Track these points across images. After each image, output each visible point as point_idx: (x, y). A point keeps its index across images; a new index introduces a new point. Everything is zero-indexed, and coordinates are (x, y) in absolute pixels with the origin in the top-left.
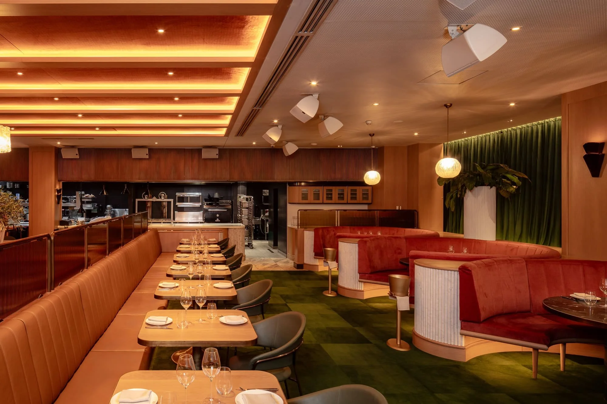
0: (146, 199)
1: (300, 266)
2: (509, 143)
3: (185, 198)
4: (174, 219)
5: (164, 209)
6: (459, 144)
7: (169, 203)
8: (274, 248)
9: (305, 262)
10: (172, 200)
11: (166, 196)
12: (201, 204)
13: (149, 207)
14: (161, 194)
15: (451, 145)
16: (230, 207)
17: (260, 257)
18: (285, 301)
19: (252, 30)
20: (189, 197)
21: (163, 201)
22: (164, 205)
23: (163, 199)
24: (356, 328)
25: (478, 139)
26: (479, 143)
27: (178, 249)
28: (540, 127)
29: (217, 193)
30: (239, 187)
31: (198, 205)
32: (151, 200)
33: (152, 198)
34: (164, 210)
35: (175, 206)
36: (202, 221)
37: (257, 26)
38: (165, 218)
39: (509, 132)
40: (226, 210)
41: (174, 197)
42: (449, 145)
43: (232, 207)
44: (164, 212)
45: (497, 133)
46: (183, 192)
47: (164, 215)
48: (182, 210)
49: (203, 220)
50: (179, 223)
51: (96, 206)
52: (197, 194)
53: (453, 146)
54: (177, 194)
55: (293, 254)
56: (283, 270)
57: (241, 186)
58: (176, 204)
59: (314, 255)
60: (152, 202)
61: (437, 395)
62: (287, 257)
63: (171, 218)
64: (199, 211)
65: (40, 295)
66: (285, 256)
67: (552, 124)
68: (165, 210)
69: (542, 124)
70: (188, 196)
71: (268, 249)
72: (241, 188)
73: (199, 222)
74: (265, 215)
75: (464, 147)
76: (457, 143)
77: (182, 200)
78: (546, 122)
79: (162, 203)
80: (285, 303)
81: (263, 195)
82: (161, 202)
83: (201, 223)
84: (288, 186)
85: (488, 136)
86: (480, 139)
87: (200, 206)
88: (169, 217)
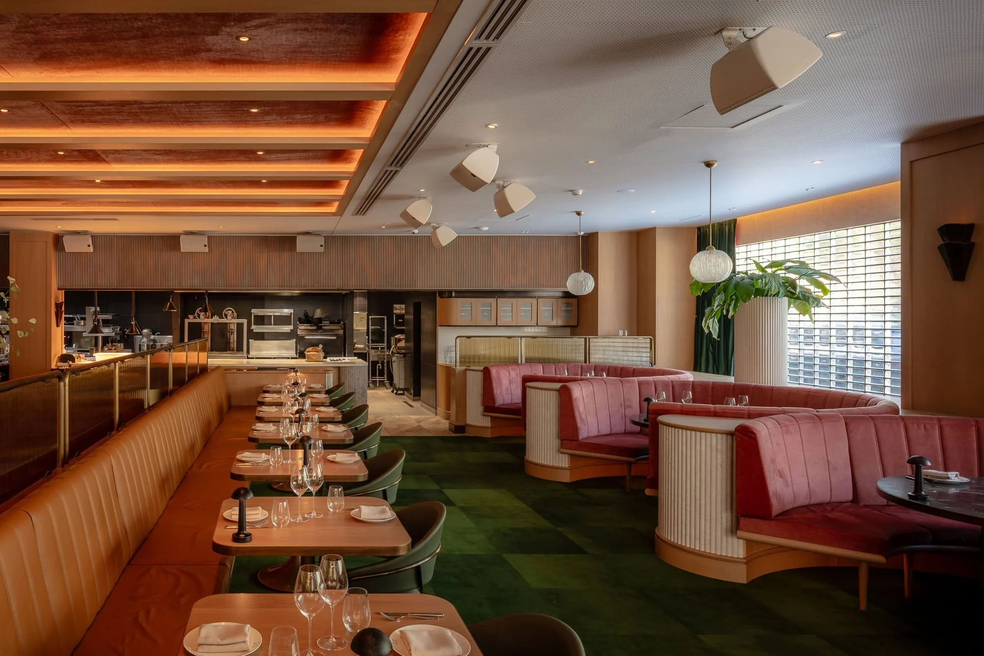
0: (202, 319)
1: (460, 428)
3: (265, 317)
4: (248, 352)
5: (232, 335)
7: (240, 326)
8: (414, 400)
9: (468, 422)
10: (245, 321)
11: (235, 314)
12: (292, 328)
13: (206, 332)
14: (227, 310)
16: (341, 332)
17: (391, 414)
18: (438, 484)
19: (395, 37)
20: (273, 317)
21: (230, 323)
22: (232, 329)
23: (231, 319)
24: (560, 529)
27: (260, 399)
29: (319, 310)
30: (355, 300)
31: (287, 329)
32: (210, 320)
33: (212, 317)
34: (232, 337)
35: (250, 331)
36: (295, 356)
37: (404, 30)
38: (233, 350)
40: (335, 338)
41: (248, 316)
43: (344, 332)
44: (232, 340)
46: (264, 308)
47: (232, 345)
48: (261, 337)
49: (296, 354)
50: (257, 358)
51: (118, 330)
52: (286, 311)
54: (254, 311)
55: (448, 407)
56: (432, 436)
57: (358, 298)
58: (251, 327)
59: (482, 411)
60: (212, 324)
61: (701, 637)
62: (436, 415)
63: (242, 351)
64: (290, 339)
65: (48, 472)
66: (433, 412)
68: (234, 338)
70: (271, 314)
71: (404, 402)
72: (360, 302)
73: (290, 357)
74: (396, 345)
77: (261, 320)
79: (228, 325)
80: (439, 488)
81: (395, 313)
82: (226, 324)
83: (292, 358)
84: (439, 297)
87: (291, 330)
88: (240, 349)
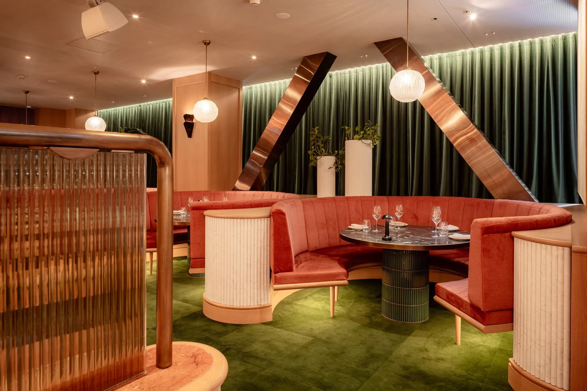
2: (145, 114)
6: (109, 113)
15: (104, 113)
25: (124, 109)
26: (125, 113)
28: (164, 104)
39: (145, 106)
42: (102, 113)
45: (137, 106)
53: (105, 114)
67: (171, 103)
69: (165, 102)
75: (114, 116)
76: (108, 112)
78: (167, 101)
85: (131, 108)
86: (125, 109)
